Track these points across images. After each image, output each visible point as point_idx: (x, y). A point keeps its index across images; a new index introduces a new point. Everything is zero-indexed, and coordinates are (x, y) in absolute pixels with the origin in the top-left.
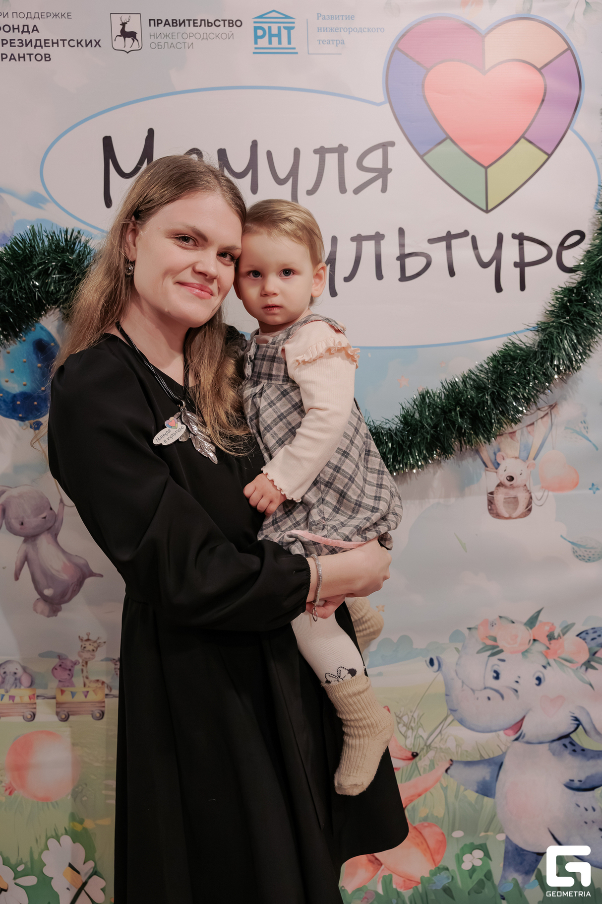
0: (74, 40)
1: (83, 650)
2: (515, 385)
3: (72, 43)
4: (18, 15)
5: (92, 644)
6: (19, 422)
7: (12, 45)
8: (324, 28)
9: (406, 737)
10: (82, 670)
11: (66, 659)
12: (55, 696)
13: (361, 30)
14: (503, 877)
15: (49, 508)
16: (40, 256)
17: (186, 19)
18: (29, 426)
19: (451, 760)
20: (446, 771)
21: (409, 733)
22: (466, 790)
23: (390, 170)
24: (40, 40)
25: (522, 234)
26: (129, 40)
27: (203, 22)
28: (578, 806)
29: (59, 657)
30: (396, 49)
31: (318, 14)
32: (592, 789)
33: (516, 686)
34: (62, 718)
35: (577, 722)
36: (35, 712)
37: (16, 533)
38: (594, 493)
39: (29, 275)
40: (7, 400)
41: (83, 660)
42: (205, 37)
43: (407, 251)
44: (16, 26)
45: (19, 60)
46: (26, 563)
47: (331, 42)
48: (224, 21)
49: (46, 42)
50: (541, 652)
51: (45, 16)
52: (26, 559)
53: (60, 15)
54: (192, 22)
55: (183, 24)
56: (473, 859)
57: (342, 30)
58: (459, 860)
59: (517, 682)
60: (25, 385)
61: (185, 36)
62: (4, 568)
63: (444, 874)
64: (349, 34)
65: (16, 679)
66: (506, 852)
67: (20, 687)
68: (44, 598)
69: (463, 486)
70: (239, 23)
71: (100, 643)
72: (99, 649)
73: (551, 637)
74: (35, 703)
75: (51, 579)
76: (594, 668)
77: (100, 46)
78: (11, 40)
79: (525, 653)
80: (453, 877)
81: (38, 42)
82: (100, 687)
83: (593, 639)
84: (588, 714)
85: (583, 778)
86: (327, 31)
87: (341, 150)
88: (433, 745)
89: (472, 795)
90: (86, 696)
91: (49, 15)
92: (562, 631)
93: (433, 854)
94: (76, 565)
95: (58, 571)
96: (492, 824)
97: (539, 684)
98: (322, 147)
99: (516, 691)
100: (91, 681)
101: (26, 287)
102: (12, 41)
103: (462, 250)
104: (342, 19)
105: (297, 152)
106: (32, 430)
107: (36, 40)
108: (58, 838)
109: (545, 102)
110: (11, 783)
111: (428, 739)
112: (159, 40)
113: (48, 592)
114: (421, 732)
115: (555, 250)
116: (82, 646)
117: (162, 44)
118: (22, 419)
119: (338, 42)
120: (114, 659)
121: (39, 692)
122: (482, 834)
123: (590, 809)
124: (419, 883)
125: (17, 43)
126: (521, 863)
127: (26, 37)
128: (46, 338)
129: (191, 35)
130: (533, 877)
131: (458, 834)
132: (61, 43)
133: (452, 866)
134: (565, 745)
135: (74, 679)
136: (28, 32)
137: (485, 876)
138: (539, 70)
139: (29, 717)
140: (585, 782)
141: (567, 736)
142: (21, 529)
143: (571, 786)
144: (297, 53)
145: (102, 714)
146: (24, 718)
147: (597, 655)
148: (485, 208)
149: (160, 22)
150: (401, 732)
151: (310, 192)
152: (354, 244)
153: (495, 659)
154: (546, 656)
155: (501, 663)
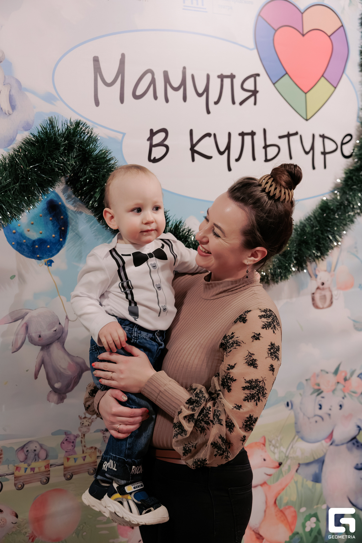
1: (82, 425)
5: (88, 420)
6: (37, 260)
9: (274, 453)
10: (81, 442)
11: (70, 434)
12: (63, 463)
15: (58, 323)
18: (44, 263)
20: (297, 471)
21: (276, 450)
22: (307, 481)
23: (258, 92)
25: (324, 135)
28: (361, 479)
29: (66, 433)
30: (260, 16)
33: (330, 412)
34: (68, 478)
35: (359, 429)
36: (49, 477)
37: (35, 344)
40: (29, 245)
41: (82, 433)
43: (269, 143)
46: (43, 365)
47: (226, 8)
50: (341, 390)
52: (42, 362)
56: (311, 524)
58: (304, 526)
60: (41, 233)
62: (27, 371)
63: (297, 537)
64: (235, 3)
65: (35, 455)
67: (39, 460)
68: (55, 390)
69: (300, 288)
71: (93, 419)
72: (92, 423)
73: (345, 380)
74: (49, 471)
75: (59, 374)
79: (334, 391)
80: (301, 538)
82: (94, 452)
87: (232, 77)
88: (290, 456)
89: (310, 484)
90: (84, 460)
92: (350, 375)
93: (291, 525)
94: (77, 364)
95: (64, 369)
96: (320, 499)
97: (340, 409)
98: (222, 74)
99: (329, 415)
100: (87, 448)
103: (295, 143)
105: (208, 77)
106: (46, 266)
110: (33, 532)
111: (286, 452)
113: (57, 385)
114: (282, 448)
115: (339, 144)
116: (81, 423)
118: (39, 259)
119: (229, 8)
120: (103, 430)
121: (52, 462)
128: (55, 199)
131: (303, 510)
133: (300, 531)
134: (354, 444)
135: (75, 449)
137: (318, 533)
138: (329, 37)
139: (45, 481)
141: (354, 438)
142: (39, 340)
143: (357, 468)
144: (207, 12)
146: (41, 483)
148: (306, 118)
150: (271, 451)
151: (216, 103)
152: (240, 137)
153: (319, 397)
154: (343, 391)
155: (322, 399)
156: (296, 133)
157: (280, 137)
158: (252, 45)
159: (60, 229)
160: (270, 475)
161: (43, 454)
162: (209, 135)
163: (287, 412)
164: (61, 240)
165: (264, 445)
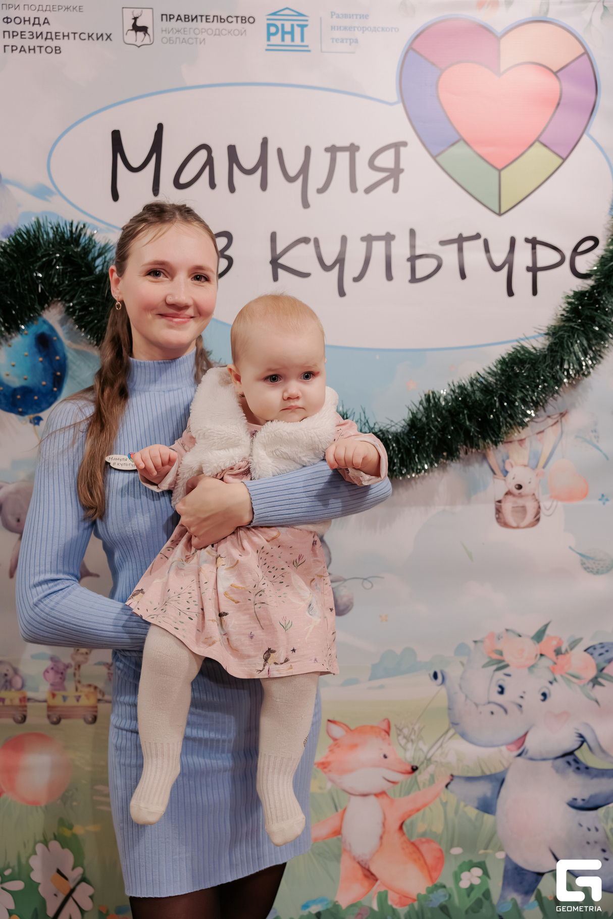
0: (85, 33)
1: (77, 652)
2: (524, 387)
3: (83, 36)
4: (30, 7)
6: (18, 416)
7: (23, 37)
8: (337, 27)
9: (405, 749)
10: (75, 674)
11: (59, 661)
12: (47, 699)
13: (375, 29)
14: (502, 897)
16: (44, 248)
17: (198, 14)
18: (29, 421)
19: (452, 776)
20: (447, 786)
21: (409, 745)
22: (466, 806)
23: (402, 171)
24: (51, 33)
25: (534, 239)
26: (140, 34)
27: (216, 18)
28: (581, 825)
29: (52, 658)
30: (410, 49)
31: (332, 12)
32: (596, 808)
33: (520, 701)
34: (53, 722)
35: (581, 739)
36: (26, 715)
37: (12, 530)
38: (604, 504)
39: (33, 266)
40: (7, 394)
41: (76, 663)
42: (217, 33)
43: (418, 252)
44: (27, 19)
45: (29, 52)
47: (345, 41)
48: (237, 17)
49: (57, 34)
50: (548, 668)
51: (57, 9)
53: (71, 8)
54: (204, 18)
55: (195, 20)
56: (472, 877)
57: (356, 29)
58: (457, 878)
59: (522, 697)
60: (26, 379)
61: (197, 31)
63: (441, 892)
64: (363, 33)
65: (6, 681)
66: (506, 871)
67: (10, 690)
69: (471, 491)
70: (251, 20)
72: (92, 651)
73: (558, 652)
74: (26, 706)
76: (600, 684)
77: (111, 40)
78: (21, 32)
79: (531, 668)
80: (450, 896)
81: (49, 34)
82: (92, 692)
83: (601, 654)
84: (593, 731)
85: (586, 796)
86: (340, 30)
87: (353, 149)
88: (434, 759)
89: (473, 812)
90: (78, 701)
91: (60, 7)
92: (570, 645)
93: (431, 870)
96: (492, 841)
97: (544, 700)
98: (333, 146)
99: (521, 706)
100: (83, 686)
101: (29, 279)
102: (23, 33)
103: (474, 254)
104: (356, 18)
105: (308, 150)
106: (31, 426)
107: (47, 33)
108: (46, 843)
109: (560, 106)
111: (428, 751)
112: (171, 35)
114: (421, 745)
115: (568, 254)
116: (75, 648)
117: (174, 39)
118: (22, 414)
119: (352, 40)
120: (107, 664)
121: (29, 695)
122: (482, 852)
123: (593, 829)
124: (415, 900)
125: (28, 35)
126: (521, 883)
127: (37, 29)
128: (48, 333)
129: (203, 30)
130: (533, 898)
131: (456, 851)
132: (71, 36)
133: (450, 883)
134: (569, 763)
135: (66, 683)
136: (39, 24)
137: (484, 895)
138: (555, 73)
139: (19, 719)
140: (588, 801)
141: (571, 753)
142: (17, 525)
143: (574, 805)
144: (309, 51)
145: (95, 719)
146: (14, 720)
147: (605, 671)
148: (497, 211)
149: (172, 17)
150: (400, 745)
151: (321, 191)
152: (364, 245)
153: (500, 674)
154: (553, 671)
155: (506, 678)
156: (478, 236)
157: (443, 243)
158: (394, 96)
159: (54, 374)
160: (393, 783)
161: (18, 682)
162: (306, 240)
163: (433, 687)
164: (55, 389)
165: (388, 733)
